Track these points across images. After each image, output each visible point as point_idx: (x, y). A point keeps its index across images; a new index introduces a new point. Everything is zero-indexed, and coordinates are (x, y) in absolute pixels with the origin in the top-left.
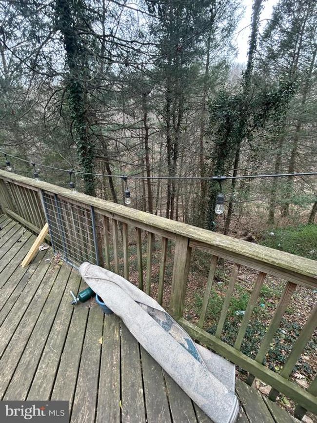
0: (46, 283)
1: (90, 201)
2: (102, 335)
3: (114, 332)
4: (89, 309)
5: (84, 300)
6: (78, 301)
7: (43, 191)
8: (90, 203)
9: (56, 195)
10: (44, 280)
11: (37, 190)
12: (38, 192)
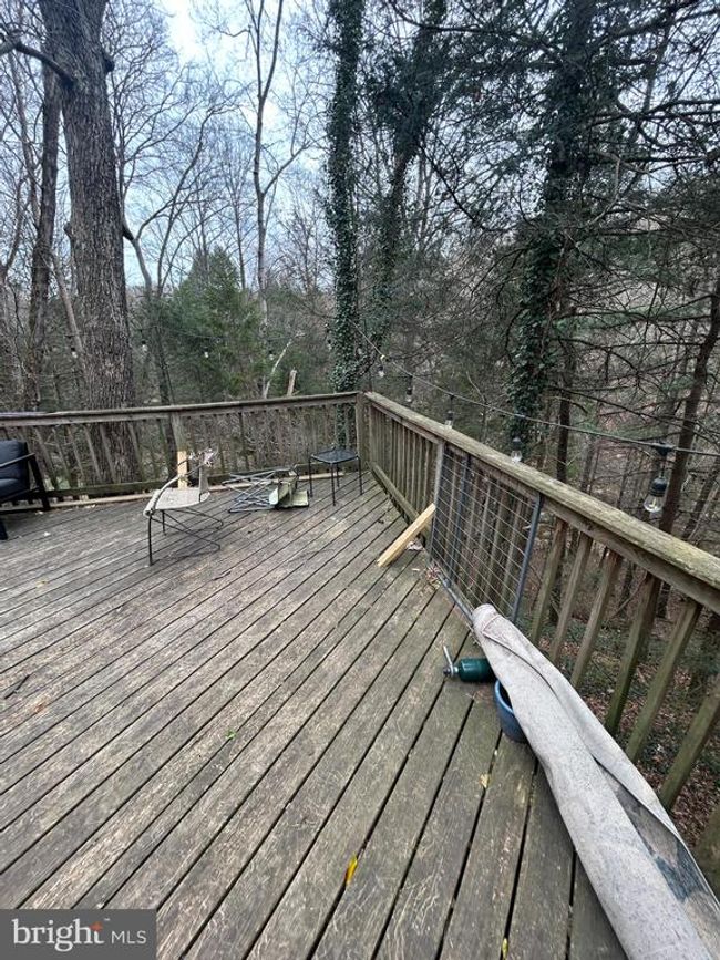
0: (407, 610)
1: (541, 483)
2: (490, 772)
3: (517, 786)
4: (473, 701)
5: (465, 678)
6: (455, 673)
7: (447, 444)
8: (541, 486)
9: (470, 456)
10: (405, 603)
11: (435, 441)
12: (437, 445)
